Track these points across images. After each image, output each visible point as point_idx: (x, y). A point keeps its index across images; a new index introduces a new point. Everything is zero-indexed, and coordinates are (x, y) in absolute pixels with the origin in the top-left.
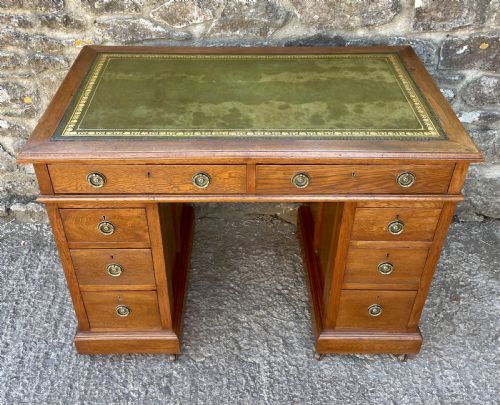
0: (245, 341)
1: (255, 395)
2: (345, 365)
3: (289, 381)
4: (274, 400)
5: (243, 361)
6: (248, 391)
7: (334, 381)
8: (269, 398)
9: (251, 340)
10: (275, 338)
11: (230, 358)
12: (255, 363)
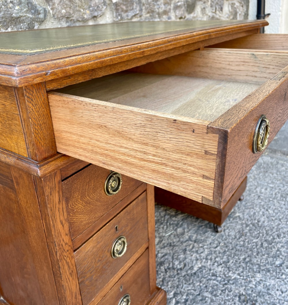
0: (177, 263)
1: (231, 282)
2: (231, 223)
3: (229, 256)
4: (242, 272)
5: (195, 273)
6: (226, 284)
7: (242, 234)
8: (239, 274)
9: (177, 259)
10: (185, 244)
11: (186, 281)
12: (200, 268)
